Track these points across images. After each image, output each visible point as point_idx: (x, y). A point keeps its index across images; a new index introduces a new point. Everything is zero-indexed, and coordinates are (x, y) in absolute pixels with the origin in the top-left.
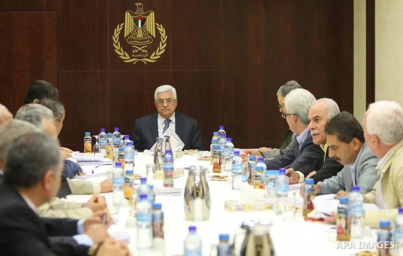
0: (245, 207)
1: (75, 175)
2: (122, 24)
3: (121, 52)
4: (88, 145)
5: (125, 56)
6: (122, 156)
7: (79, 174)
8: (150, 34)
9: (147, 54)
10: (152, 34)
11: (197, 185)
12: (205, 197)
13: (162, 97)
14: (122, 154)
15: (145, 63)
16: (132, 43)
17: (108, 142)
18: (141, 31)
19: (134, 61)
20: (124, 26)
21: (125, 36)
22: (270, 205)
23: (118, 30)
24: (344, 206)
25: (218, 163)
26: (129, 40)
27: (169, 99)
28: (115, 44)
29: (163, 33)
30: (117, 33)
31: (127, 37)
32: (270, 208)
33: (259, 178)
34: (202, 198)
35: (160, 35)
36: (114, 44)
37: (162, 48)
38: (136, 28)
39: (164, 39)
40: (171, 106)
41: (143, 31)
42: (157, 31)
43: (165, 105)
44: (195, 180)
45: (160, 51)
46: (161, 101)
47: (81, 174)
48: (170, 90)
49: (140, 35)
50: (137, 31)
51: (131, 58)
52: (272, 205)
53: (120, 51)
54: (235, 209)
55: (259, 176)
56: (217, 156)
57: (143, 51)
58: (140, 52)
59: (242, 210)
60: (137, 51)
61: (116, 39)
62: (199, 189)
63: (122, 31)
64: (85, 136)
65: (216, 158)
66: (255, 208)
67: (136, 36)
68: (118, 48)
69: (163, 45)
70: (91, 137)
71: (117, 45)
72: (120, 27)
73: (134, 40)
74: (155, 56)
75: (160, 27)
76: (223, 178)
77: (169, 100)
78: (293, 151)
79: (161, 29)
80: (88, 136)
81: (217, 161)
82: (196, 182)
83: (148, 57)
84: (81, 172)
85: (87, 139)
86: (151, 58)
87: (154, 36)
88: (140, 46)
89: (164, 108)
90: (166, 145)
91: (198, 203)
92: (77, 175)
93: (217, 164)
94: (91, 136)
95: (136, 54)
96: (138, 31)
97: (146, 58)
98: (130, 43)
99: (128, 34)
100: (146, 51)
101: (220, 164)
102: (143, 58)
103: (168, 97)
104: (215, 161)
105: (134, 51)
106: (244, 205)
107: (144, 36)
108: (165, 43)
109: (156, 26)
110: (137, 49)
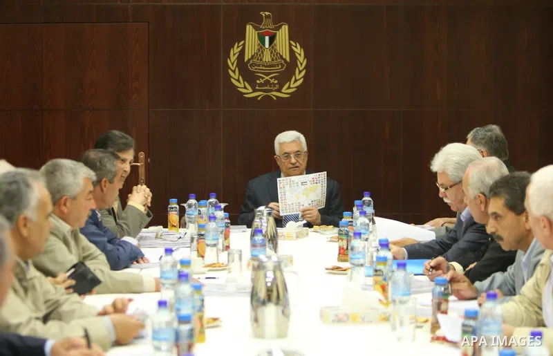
0: (348, 318)
1: (132, 263)
2: (242, 43)
3: (240, 82)
4: (173, 217)
5: (245, 88)
6: (202, 235)
7: (138, 262)
8: (281, 57)
9: (277, 86)
10: (284, 57)
11: (269, 284)
12: (281, 302)
13: (288, 150)
14: (203, 233)
15: (275, 99)
16: (256, 69)
17: (200, 214)
18: (269, 53)
19: (259, 96)
20: (244, 45)
21: (246, 59)
22: (388, 315)
23: (236, 50)
24: (472, 323)
25: (345, 247)
26: (251, 65)
27: (298, 151)
28: (232, 70)
29: (300, 55)
30: (234, 55)
31: (249, 60)
32: (386, 319)
33: (381, 273)
34: (277, 304)
35: (297, 58)
36: (230, 71)
37: (299, 77)
38: (261, 47)
39: (301, 64)
40: (301, 162)
41: (271, 53)
42: (292, 52)
43: (293, 160)
44: (266, 277)
45: (296, 81)
46: (287, 155)
47: (141, 262)
48: (299, 138)
49: (267, 58)
50: (263, 53)
51: (255, 91)
52: (390, 316)
53: (238, 81)
54: (333, 321)
55: (380, 270)
56: (344, 237)
57: (272, 81)
58: (267, 83)
59: (344, 322)
60: (262, 81)
61: (233, 64)
62: (272, 291)
63: (242, 53)
64: (169, 204)
65: (342, 240)
66: (363, 319)
67: (261, 60)
68: (235, 76)
69: (300, 72)
70: (178, 207)
71: (234, 72)
72: (238, 47)
73: (259, 65)
74: (289, 88)
75: (296, 47)
76: (345, 270)
77: (297, 154)
78: (455, 231)
79: (298, 50)
80: (174, 204)
81: (344, 244)
82: (268, 280)
83: (279, 90)
84: (142, 258)
85: (172, 208)
86: (283, 91)
87: (288, 59)
88: (267, 74)
89: (291, 166)
90: (268, 220)
91: (271, 311)
92: (135, 263)
93: (343, 248)
94: (179, 204)
95: (261, 85)
96: (265, 53)
97: (277, 91)
98: (253, 69)
99: (250, 57)
100: (276, 82)
101: (347, 249)
102: (271, 91)
103: (296, 149)
104: (341, 245)
105: (258, 82)
106: (347, 315)
107: (273, 60)
108: (303, 69)
109: (290, 45)
110: (263, 78)
